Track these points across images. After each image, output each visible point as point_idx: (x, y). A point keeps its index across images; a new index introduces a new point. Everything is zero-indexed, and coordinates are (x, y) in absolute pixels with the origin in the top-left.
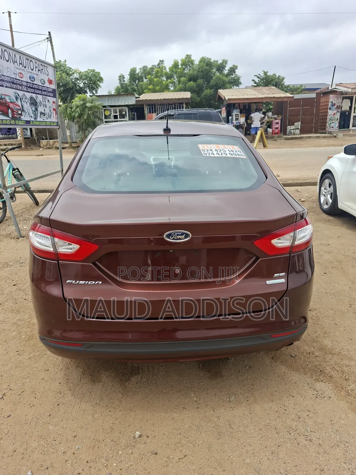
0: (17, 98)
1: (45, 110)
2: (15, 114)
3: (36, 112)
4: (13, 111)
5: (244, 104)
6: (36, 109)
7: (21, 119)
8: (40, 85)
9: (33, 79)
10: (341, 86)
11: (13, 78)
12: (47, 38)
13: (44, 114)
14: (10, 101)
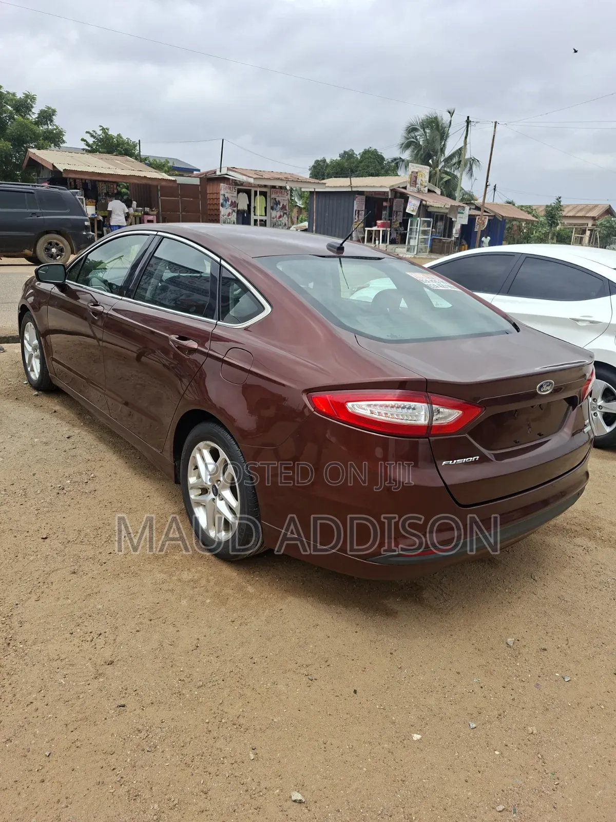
5: (83, 181)
10: (235, 172)
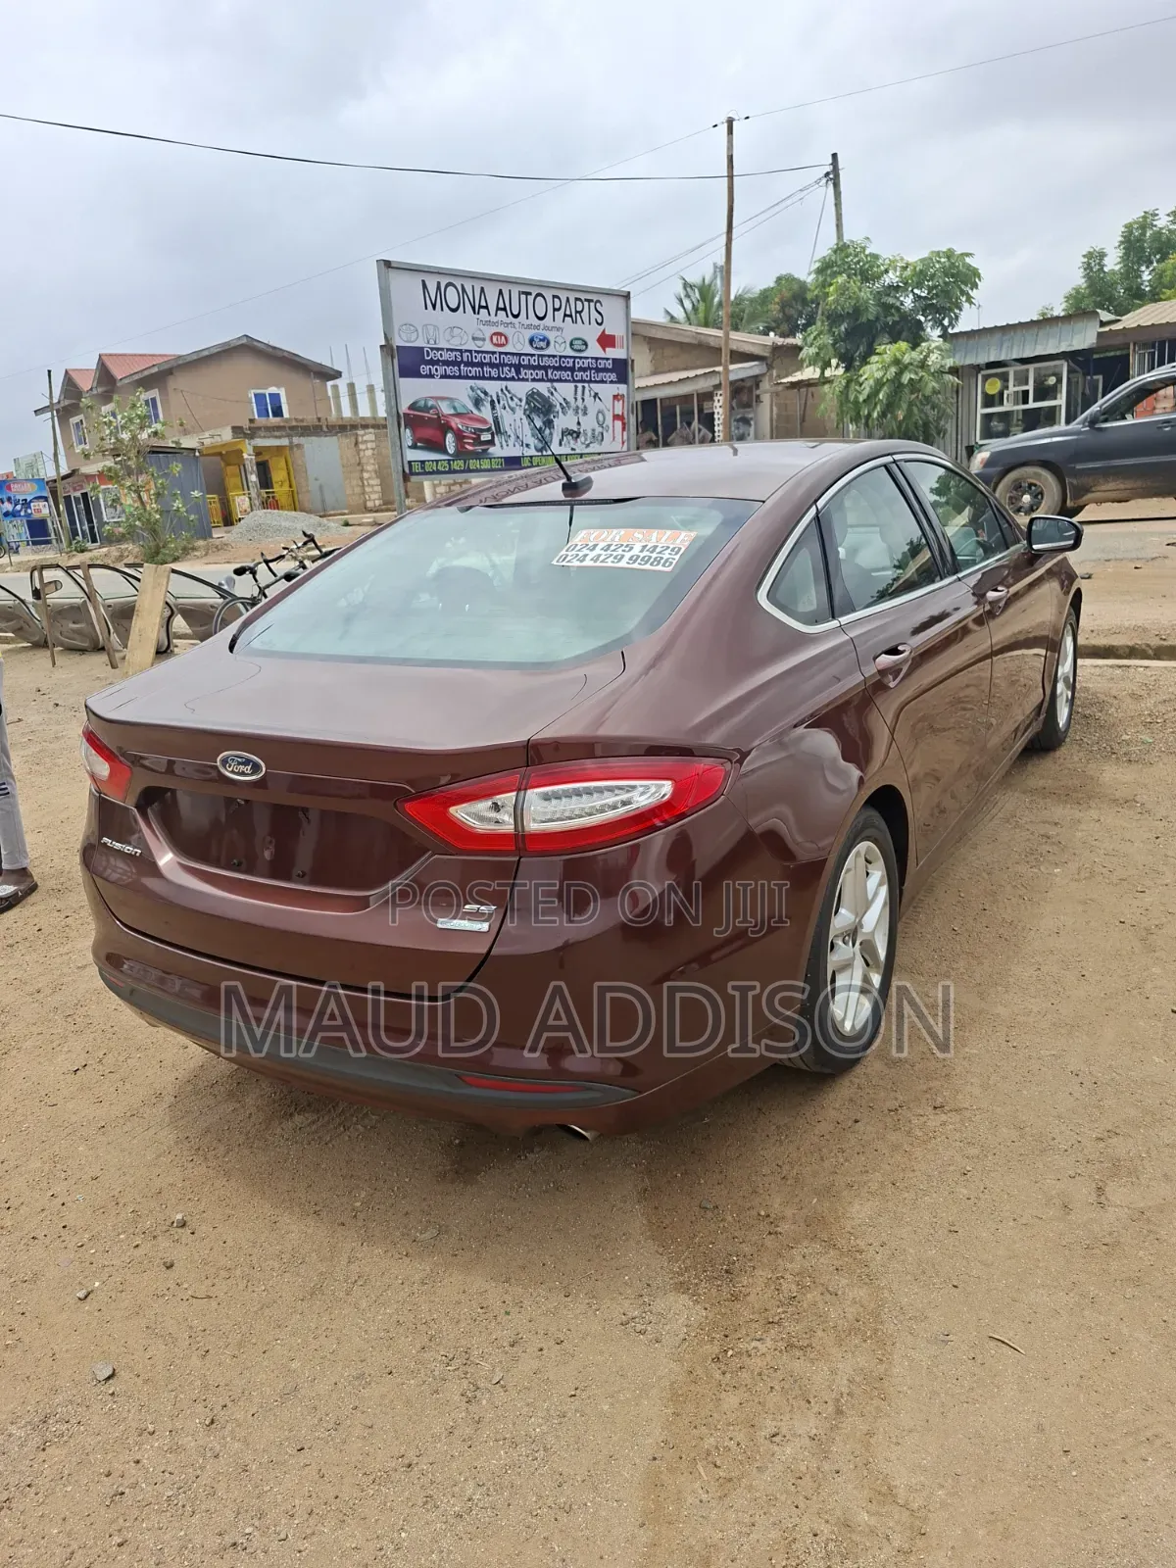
0: (477, 403)
1: (579, 423)
2: (469, 444)
3: (547, 431)
4: (459, 436)
6: (549, 424)
7: (489, 454)
8: (565, 357)
9: (543, 344)
11: (470, 351)
12: (827, 174)
13: (575, 435)
14: (452, 412)
